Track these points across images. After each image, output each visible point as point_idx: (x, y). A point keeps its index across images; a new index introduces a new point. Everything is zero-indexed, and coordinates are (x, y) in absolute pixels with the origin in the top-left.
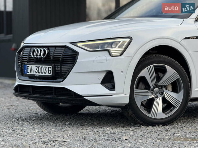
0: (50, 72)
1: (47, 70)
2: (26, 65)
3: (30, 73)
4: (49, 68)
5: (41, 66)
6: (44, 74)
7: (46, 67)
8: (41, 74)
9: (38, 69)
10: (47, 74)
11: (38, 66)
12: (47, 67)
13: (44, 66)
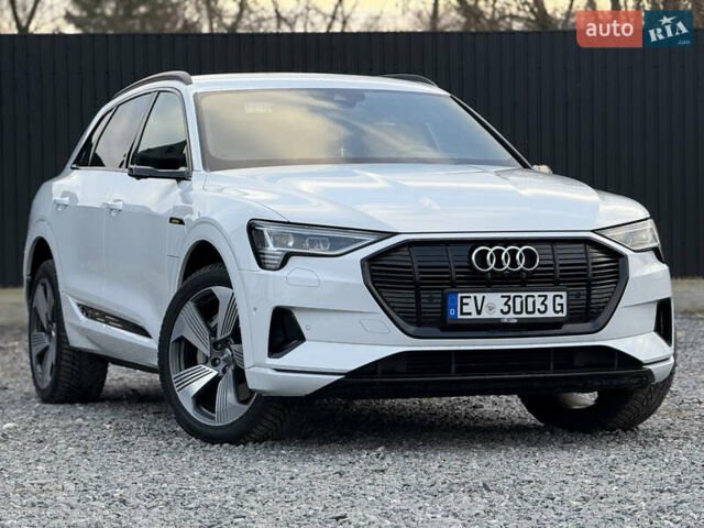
0: (558, 308)
1: (549, 302)
3: (475, 316)
4: (557, 298)
5: (524, 295)
6: (537, 315)
7: (546, 297)
9: (511, 303)
10: (550, 314)
11: (512, 295)
12: (550, 295)
13: (536, 294)
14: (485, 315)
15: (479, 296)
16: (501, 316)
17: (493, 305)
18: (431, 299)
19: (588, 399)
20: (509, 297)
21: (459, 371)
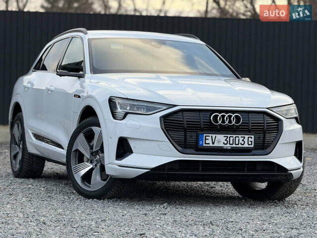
0: (250, 143)
2: (203, 134)
6: (240, 146)
8: (234, 146)
10: (246, 145)
11: (229, 136)
14: (216, 144)
15: (214, 136)
16: (223, 145)
17: (220, 140)
18: (191, 137)
19: (263, 185)
20: (227, 137)
21: (203, 170)
